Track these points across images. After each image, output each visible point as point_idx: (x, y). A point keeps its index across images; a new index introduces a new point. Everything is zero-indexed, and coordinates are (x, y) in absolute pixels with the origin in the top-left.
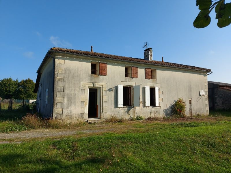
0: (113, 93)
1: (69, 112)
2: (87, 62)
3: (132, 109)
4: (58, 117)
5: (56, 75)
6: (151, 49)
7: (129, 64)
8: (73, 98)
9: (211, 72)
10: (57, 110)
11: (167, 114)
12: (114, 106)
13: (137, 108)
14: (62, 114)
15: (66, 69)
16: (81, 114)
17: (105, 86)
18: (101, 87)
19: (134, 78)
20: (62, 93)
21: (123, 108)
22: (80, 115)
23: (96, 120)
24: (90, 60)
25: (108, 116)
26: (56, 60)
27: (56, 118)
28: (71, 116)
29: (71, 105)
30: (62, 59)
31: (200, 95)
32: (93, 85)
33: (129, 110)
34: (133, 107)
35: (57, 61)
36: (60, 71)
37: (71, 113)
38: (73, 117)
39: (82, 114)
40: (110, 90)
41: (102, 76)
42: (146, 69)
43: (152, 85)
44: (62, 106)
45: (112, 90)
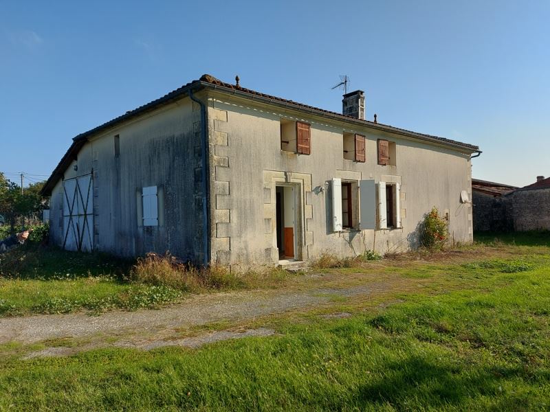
0: (322, 198)
1: (242, 245)
2: (273, 118)
3: (357, 234)
4: (221, 260)
5: (212, 151)
6: (362, 93)
7: (351, 128)
8: (249, 211)
9: (480, 152)
10: (219, 242)
11: (412, 245)
12: (325, 229)
13: (368, 233)
14: (229, 253)
15: (233, 135)
16: (267, 250)
17: (307, 182)
18: (299, 184)
19: (359, 161)
20: (226, 198)
21: (341, 234)
22: (263, 252)
23: (296, 264)
24: (278, 112)
25: (315, 254)
26: (210, 110)
27: (218, 261)
28: (247, 255)
29: (246, 228)
30: (222, 107)
31: (461, 201)
32: (286, 179)
33: (351, 238)
34: (359, 231)
35: (214, 113)
36: (219, 139)
37: (246, 248)
38: (251, 258)
39: (268, 250)
40: (318, 190)
41: (301, 155)
42: (378, 140)
44: (228, 232)
45: (321, 190)
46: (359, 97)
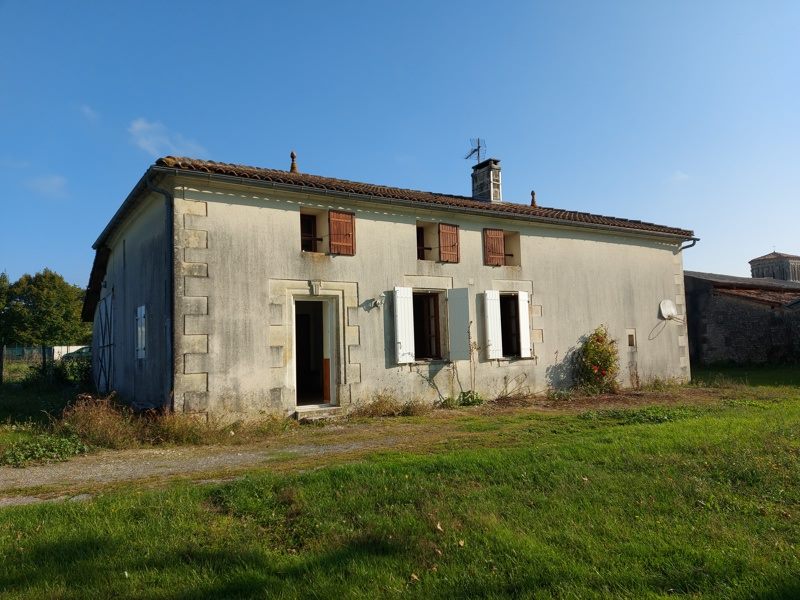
0: (378, 317)
1: (230, 384)
2: (287, 208)
3: (445, 368)
4: (193, 406)
5: (179, 257)
6: (496, 162)
7: (430, 216)
8: (242, 336)
9: (695, 240)
10: (188, 378)
11: (558, 384)
12: (382, 360)
13: (462, 366)
14: (206, 394)
15: (215, 234)
16: (274, 391)
17: (350, 290)
18: (337, 297)
19: (447, 262)
20: (202, 319)
21: (414, 368)
22: (267, 394)
23: (325, 411)
24: (295, 199)
25: (363, 397)
26: (178, 202)
27: (186, 407)
28: (238, 398)
29: (236, 359)
30: (198, 197)
31: (660, 316)
32: (311, 290)
33: (433, 374)
34: (448, 363)
35: (181, 206)
36: (191, 239)
37: (236, 388)
38: (244, 402)
39: (276, 392)
40: (370, 305)
41: (338, 257)
42: (484, 231)
43: (508, 287)
44: (203, 366)
45: (376, 305)
46: (491, 169)
